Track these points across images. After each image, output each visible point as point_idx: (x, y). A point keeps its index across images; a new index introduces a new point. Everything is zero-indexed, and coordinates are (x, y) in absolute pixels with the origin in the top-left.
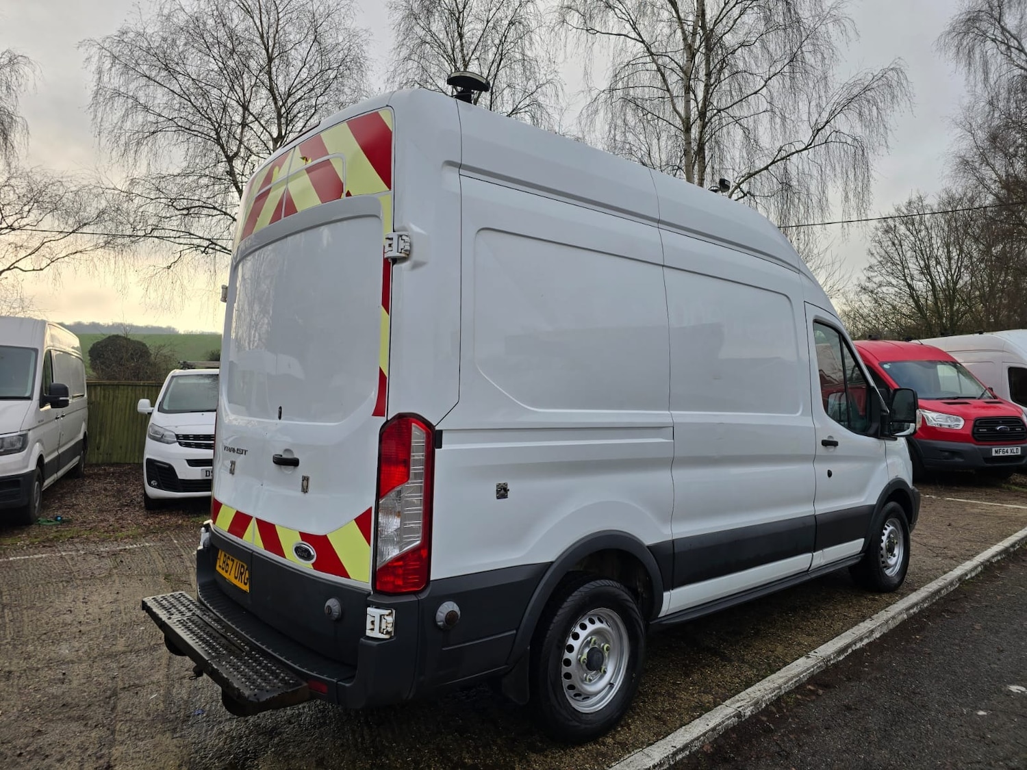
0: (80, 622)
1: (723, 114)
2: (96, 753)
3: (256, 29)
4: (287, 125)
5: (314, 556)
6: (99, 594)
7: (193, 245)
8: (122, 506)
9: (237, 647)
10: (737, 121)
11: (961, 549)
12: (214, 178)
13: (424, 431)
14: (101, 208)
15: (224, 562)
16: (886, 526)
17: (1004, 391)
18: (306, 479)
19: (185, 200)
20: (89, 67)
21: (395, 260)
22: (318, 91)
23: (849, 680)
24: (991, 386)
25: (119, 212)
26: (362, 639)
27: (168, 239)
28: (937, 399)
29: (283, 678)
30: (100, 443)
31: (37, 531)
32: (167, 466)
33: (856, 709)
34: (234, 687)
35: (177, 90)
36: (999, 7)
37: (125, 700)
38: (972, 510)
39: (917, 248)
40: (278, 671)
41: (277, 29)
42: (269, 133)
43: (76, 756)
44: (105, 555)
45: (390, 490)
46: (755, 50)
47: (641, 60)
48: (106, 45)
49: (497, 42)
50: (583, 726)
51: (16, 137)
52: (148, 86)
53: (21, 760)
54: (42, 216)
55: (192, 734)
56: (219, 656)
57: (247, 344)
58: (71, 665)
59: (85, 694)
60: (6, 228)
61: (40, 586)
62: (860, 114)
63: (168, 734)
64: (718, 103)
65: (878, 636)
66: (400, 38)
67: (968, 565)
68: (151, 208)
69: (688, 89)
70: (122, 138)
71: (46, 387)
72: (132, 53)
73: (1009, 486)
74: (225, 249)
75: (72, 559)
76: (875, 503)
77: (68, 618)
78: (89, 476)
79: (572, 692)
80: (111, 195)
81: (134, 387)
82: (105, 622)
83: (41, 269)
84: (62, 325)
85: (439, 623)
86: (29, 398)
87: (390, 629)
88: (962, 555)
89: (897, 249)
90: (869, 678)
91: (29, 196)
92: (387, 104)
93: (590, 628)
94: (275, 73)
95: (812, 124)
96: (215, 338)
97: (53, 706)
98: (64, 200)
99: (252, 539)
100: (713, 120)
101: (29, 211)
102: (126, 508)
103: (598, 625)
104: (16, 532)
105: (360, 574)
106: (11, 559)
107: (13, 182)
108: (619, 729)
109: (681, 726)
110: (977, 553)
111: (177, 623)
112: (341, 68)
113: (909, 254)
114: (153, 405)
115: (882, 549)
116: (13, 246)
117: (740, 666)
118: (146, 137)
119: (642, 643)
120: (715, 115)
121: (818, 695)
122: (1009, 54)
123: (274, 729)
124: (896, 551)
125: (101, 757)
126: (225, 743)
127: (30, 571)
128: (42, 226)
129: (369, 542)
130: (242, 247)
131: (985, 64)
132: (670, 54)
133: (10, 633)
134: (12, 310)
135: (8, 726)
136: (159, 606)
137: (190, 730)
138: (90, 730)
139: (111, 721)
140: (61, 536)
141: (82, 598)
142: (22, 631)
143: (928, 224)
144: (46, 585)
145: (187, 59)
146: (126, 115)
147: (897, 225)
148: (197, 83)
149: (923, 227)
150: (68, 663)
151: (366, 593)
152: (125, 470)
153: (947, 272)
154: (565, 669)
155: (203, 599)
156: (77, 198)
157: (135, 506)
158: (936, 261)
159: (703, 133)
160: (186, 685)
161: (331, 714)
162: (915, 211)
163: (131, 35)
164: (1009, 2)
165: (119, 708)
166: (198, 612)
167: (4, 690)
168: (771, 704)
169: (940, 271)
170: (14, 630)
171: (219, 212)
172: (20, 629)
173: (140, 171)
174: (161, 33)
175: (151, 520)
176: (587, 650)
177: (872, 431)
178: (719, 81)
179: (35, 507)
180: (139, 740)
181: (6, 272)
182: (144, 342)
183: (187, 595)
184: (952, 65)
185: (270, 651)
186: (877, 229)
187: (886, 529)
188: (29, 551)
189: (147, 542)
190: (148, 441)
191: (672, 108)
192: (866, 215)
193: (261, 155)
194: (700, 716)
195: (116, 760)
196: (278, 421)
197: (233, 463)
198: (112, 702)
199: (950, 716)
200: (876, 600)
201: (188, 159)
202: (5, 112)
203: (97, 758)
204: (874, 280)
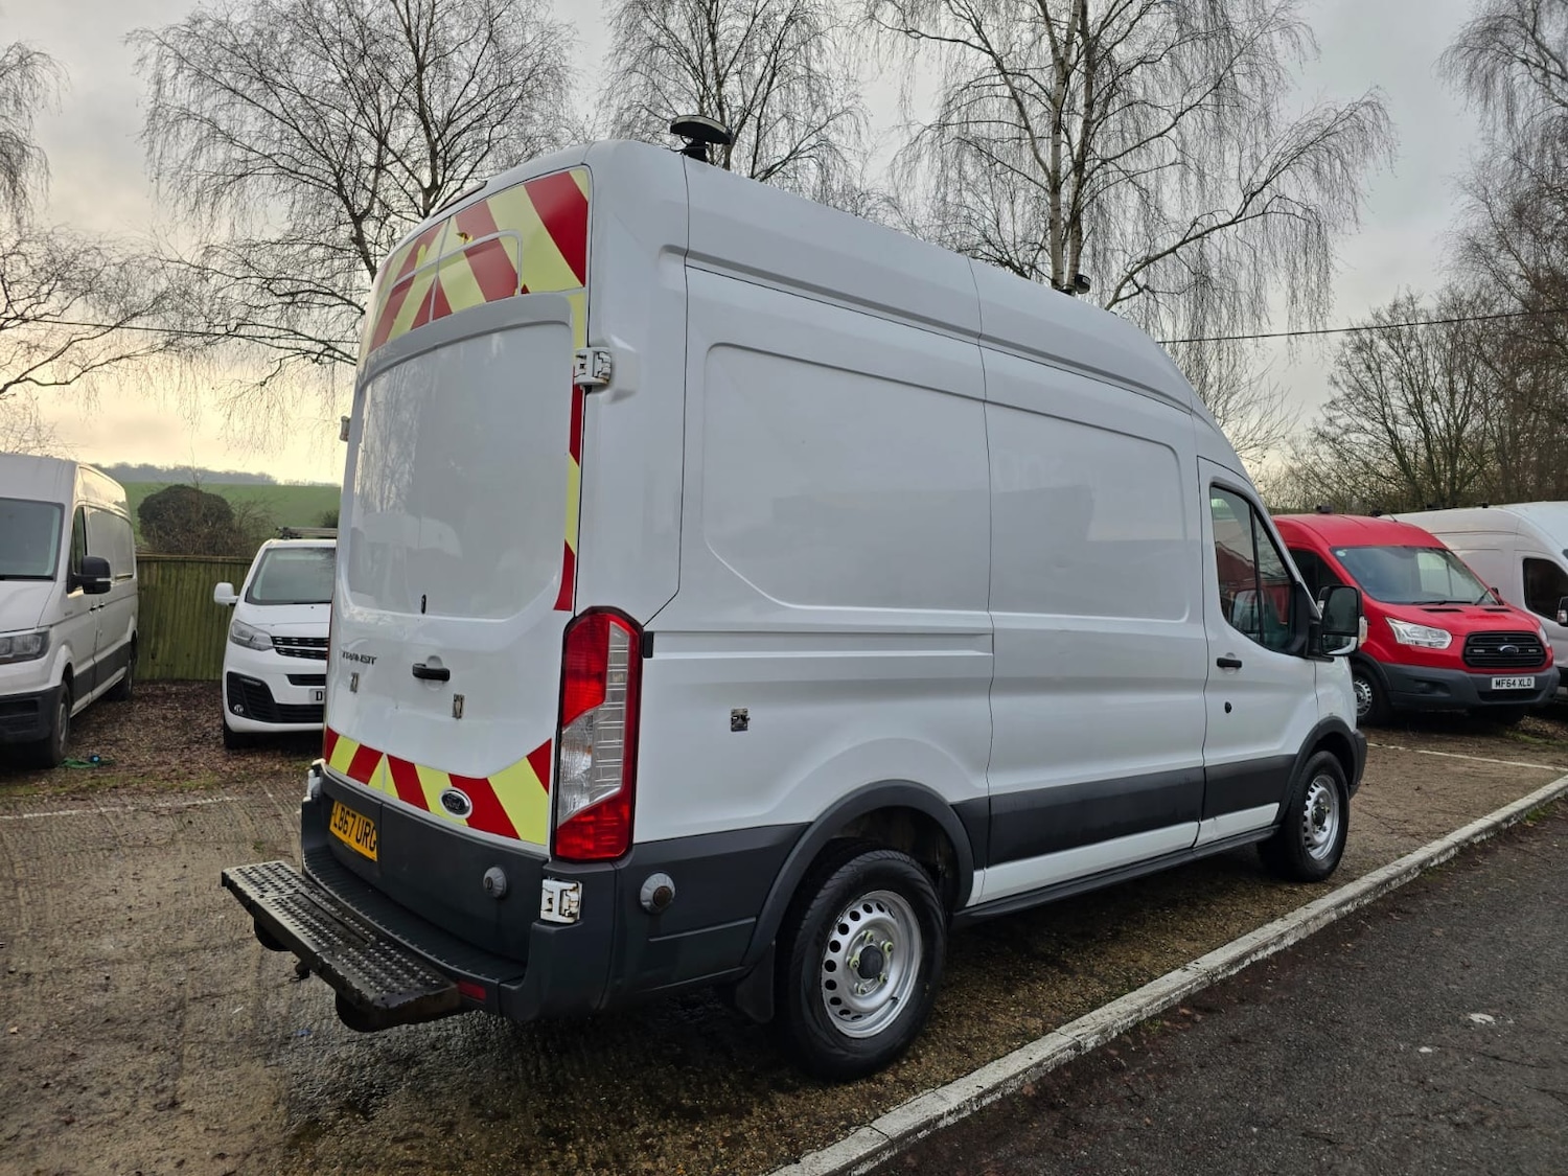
0: (130, 907)
1: (1111, 167)
2: (155, 1086)
3: (399, 19)
4: (445, 170)
5: (468, 808)
6: (158, 868)
7: (299, 349)
8: (190, 742)
9: (358, 936)
10: (1130, 177)
11: (1429, 823)
12: (333, 247)
13: (627, 633)
14: (159, 290)
15: (341, 819)
16: (1313, 787)
17: (1515, 593)
18: (459, 699)
19: (289, 282)
20: (142, 73)
21: (589, 388)
22: (494, 118)
23: (1242, 1001)
24: (1495, 586)
25: (187, 297)
26: (536, 924)
27: (261, 340)
28: (1415, 603)
29: (423, 978)
30: (156, 648)
31: (63, 776)
32: (259, 684)
33: (1247, 1041)
34: (353, 988)
35: (278, 111)
36: (1534, 11)
37: (196, 1015)
38: (1454, 769)
39: (1404, 375)
40: (415, 968)
41: (432, 20)
42: (418, 180)
43: (127, 1089)
44: (166, 812)
45: (577, 716)
46: (1161, 69)
47: (987, 81)
48: (169, 40)
49: (768, 48)
50: (851, 1056)
51: (29, 179)
52: (233, 104)
53: (47, 1093)
54: (69, 301)
55: (293, 1062)
56: (333, 947)
57: (378, 504)
58: (117, 966)
59: (139, 1006)
60: (15, 318)
61: (69, 855)
62: (1317, 171)
63: (259, 1061)
64: (1102, 150)
65: (1291, 943)
66: (620, 39)
67: (1437, 846)
68: (236, 291)
69: (1058, 127)
70: (193, 184)
71: (76, 562)
72: (209, 52)
73: (1516, 735)
74: (349, 357)
75: (117, 817)
76: (1296, 752)
77: (113, 901)
78: (140, 698)
79: (837, 1009)
80: (175, 272)
81: (208, 566)
82: (166, 908)
83: (67, 383)
84: (97, 466)
85: (644, 904)
86: (50, 578)
87: (574, 910)
88: (1429, 831)
89: (1373, 376)
90: (1271, 1000)
91: (49, 270)
92: (582, 161)
93: (865, 918)
94: (427, 90)
95: (1244, 185)
96: (330, 491)
97: (92, 1022)
98: (104, 278)
99: (382, 785)
100: (1094, 176)
101: (49, 294)
102: (197, 746)
103: (876, 914)
104: (31, 777)
105: (533, 832)
106: (25, 816)
107: (24, 247)
108: (905, 1062)
109: (992, 1060)
110: (1452, 830)
111: (273, 904)
112: (529, 83)
113: (1392, 384)
114: (237, 592)
115: (1306, 819)
116: (25, 345)
117: (1086, 981)
118: (230, 183)
119: (940, 942)
120: (1098, 167)
121: (1195, 1022)
122: (1547, 83)
123: (410, 1057)
124: (1327, 823)
125: (163, 1091)
126: (340, 1074)
127: (53, 834)
128: (70, 316)
129: (546, 788)
130: (373, 358)
131: (1510, 97)
132: (1030, 72)
133: (27, 921)
134: (23, 445)
135: (28, 1047)
136: (246, 880)
137: (290, 1056)
138: (147, 1055)
139: (177, 1043)
140: (99, 784)
141: (131, 873)
142: (45, 917)
143: (1423, 340)
144: (79, 854)
145: (295, 63)
146: (198, 149)
147: (1375, 338)
148: (309, 101)
149: (1414, 343)
150: (113, 962)
151: (542, 859)
152: (194, 691)
153: (1448, 411)
154: (827, 975)
155: (310, 872)
156: (123, 275)
157: (210, 743)
158: (1433, 396)
159: (1079, 195)
160: (286, 996)
161: (493, 1037)
162: (1403, 319)
163: (208, 25)
164: (1549, 4)
165: (188, 1026)
166: (303, 889)
167: (21, 999)
168: (1126, 1032)
169: (1438, 410)
170: (33, 917)
171: (339, 301)
172: (42, 915)
173: (221, 235)
174: (254, 23)
175: (233, 764)
176: (860, 950)
177: (1295, 647)
178: (1104, 115)
179: (60, 742)
180: (217, 1068)
181: (14, 385)
182: (224, 497)
183: (287, 866)
184: (1462, 98)
185: (404, 942)
186: (1344, 345)
187: (1313, 791)
188: (52, 806)
189: (227, 795)
190: (231, 647)
191: (1033, 156)
192: (1324, 324)
193: (404, 215)
194: (1021, 1046)
195: (184, 1094)
196: (420, 616)
197: (356, 676)
198: (177, 1017)
199: (1381, 1053)
200: (1295, 893)
201: (293, 217)
202: (12, 139)
203: (157, 1092)
204: (1338, 422)
